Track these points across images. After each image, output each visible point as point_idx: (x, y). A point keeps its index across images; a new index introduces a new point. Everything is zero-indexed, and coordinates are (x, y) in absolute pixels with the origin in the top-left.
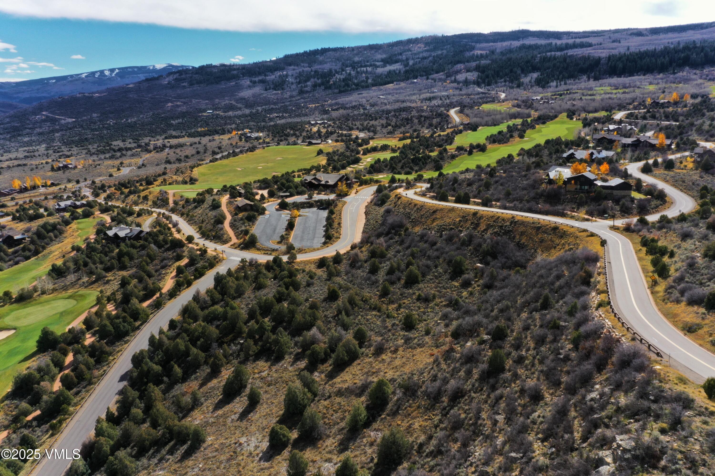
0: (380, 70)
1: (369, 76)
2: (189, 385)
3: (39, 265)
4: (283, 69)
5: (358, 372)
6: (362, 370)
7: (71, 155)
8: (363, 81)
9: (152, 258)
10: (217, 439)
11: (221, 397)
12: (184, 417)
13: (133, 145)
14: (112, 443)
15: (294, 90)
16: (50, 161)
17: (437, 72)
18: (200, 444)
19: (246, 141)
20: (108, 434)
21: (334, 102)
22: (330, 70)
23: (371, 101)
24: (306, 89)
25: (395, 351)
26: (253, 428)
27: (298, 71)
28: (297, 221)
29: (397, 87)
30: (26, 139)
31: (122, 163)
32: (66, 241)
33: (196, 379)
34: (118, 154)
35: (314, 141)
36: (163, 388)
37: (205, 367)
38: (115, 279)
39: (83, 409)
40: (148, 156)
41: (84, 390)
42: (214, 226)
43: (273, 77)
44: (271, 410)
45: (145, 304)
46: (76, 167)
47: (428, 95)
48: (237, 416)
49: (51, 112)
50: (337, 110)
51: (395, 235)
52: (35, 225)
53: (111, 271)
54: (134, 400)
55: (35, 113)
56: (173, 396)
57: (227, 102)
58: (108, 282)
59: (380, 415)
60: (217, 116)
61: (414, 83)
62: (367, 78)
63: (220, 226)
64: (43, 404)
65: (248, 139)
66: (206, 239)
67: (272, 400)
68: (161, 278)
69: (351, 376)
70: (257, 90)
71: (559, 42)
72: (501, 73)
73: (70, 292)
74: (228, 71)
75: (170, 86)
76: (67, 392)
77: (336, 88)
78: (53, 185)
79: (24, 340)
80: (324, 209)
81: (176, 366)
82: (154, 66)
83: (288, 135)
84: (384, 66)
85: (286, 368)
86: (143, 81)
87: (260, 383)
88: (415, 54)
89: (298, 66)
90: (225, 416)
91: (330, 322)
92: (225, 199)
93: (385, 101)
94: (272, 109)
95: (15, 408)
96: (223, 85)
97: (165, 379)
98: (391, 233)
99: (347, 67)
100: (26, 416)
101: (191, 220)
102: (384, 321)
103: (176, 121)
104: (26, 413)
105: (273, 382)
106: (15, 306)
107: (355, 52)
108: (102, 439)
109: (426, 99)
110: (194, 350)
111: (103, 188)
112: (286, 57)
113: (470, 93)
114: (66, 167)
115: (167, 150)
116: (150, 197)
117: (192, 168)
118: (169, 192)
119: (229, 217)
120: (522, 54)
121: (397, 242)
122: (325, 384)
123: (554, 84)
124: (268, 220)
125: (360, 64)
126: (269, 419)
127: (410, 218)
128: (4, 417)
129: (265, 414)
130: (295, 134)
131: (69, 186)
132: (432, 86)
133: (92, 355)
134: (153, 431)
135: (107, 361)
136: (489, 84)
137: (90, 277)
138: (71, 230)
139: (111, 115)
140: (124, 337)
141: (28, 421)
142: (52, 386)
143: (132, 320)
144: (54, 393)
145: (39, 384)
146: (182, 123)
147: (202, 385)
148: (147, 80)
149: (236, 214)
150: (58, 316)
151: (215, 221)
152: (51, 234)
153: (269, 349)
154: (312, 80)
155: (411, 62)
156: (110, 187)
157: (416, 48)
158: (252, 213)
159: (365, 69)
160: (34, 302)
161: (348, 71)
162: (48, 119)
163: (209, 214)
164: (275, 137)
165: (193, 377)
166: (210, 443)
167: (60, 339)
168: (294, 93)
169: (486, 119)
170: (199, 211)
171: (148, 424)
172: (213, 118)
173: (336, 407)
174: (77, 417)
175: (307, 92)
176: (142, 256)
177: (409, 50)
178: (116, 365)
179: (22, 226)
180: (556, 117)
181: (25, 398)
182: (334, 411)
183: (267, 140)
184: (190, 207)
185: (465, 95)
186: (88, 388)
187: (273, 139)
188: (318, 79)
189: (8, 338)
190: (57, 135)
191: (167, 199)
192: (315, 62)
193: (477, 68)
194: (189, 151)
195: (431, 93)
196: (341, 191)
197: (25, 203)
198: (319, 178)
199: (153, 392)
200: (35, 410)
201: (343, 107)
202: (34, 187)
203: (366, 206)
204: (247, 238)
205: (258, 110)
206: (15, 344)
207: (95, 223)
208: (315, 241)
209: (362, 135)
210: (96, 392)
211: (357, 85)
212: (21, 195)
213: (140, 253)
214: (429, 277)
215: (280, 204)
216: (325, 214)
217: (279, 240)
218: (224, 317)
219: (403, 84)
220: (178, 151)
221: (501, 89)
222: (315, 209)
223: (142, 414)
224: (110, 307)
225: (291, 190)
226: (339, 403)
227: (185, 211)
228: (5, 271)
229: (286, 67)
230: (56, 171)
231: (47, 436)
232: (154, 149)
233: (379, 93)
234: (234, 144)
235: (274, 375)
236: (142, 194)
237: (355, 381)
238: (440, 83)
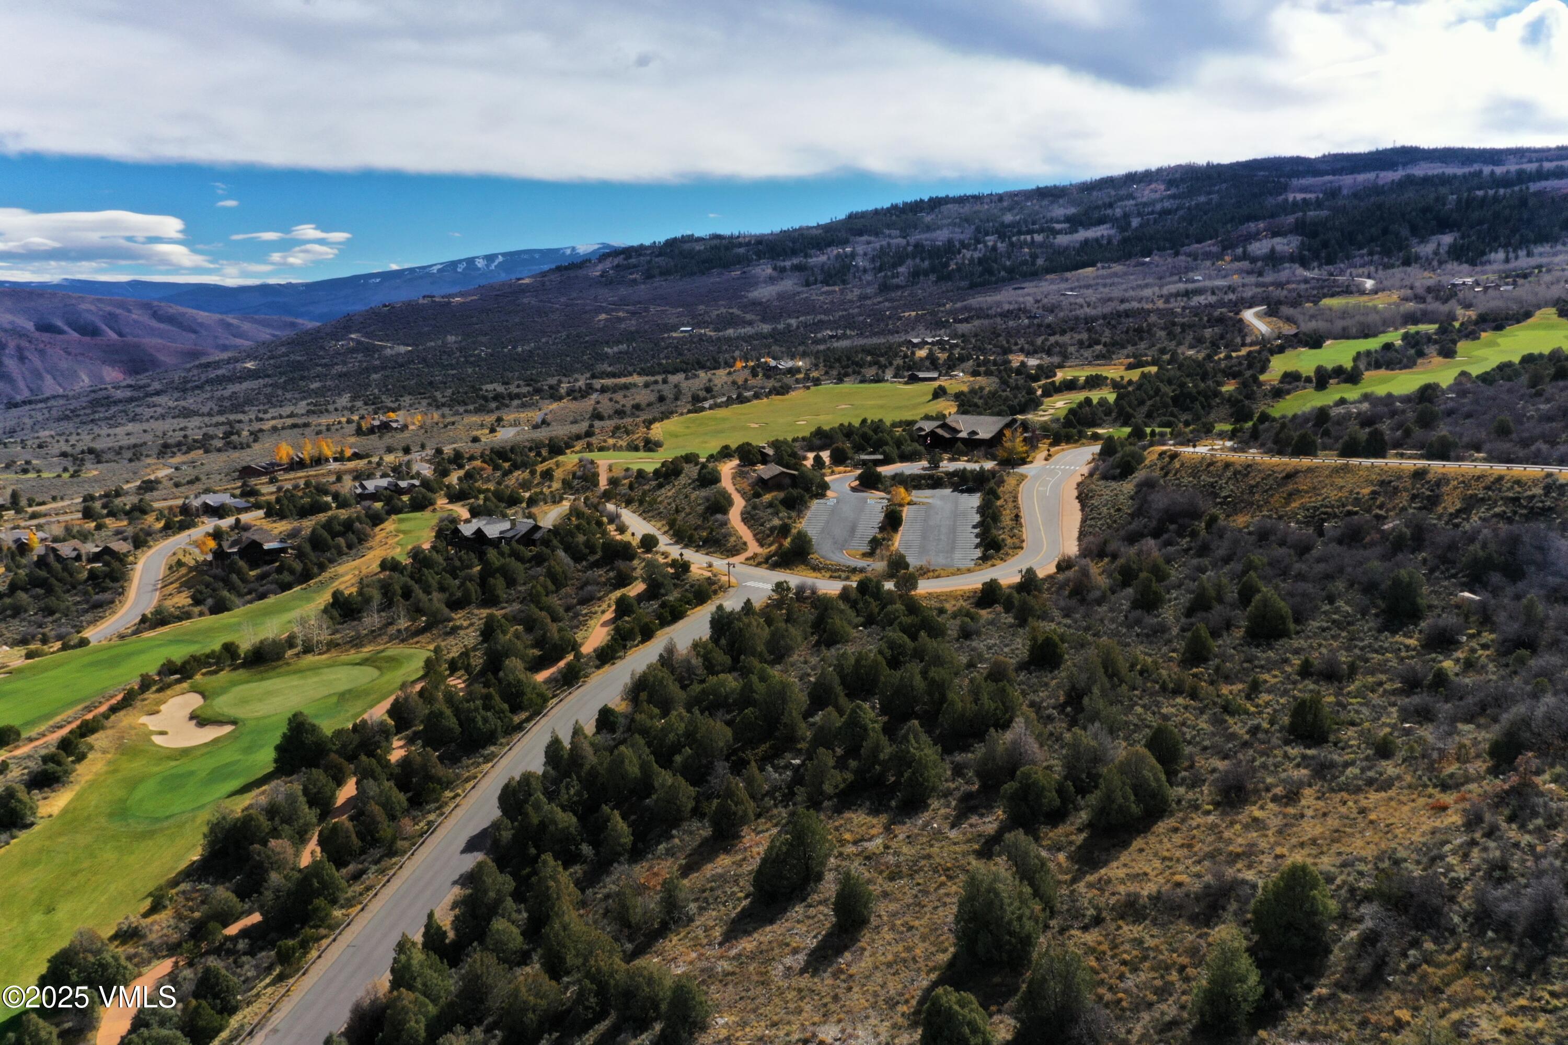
0: (1062, 240)
1: (1038, 251)
2: (651, 868)
3: (309, 600)
4: (844, 242)
5: (1178, 853)
6: (1190, 846)
7: (399, 408)
8: (1025, 263)
9: (558, 581)
10: (744, 1024)
11: (745, 903)
12: (639, 952)
13: (525, 390)
14: (432, 1009)
15: (869, 283)
16: (356, 418)
17: (1199, 241)
18: (691, 1034)
19: (768, 377)
20: (425, 985)
21: (959, 305)
22: (950, 242)
23: (1045, 301)
24: (895, 281)
25: (1292, 796)
26: (857, 999)
27: (878, 246)
28: (906, 512)
29: (1104, 272)
30: (314, 386)
31: (499, 420)
32: (371, 555)
33: (670, 853)
34: (493, 405)
35: (921, 375)
36: (580, 874)
37: (695, 824)
38: (472, 624)
39: (367, 915)
40: (555, 406)
41: (374, 868)
42: (705, 519)
43: (823, 258)
44: (908, 949)
45: (542, 676)
46: (405, 427)
47: (1181, 286)
48: (802, 957)
49: (366, 335)
50: (966, 320)
51: (1181, 535)
52: (308, 524)
53: (462, 608)
54: (499, 901)
55: (335, 336)
56: (607, 897)
57: (723, 310)
58: (454, 631)
59: (1310, 988)
60: (701, 338)
61: (1144, 264)
62: (1034, 257)
63: (719, 516)
64: (269, 895)
65: (770, 372)
66: (686, 546)
67: (908, 918)
68: (580, 623)
69: (1157, 863)
70: (788, 284)
71: (1499, 170)
72: (1360, 237)
73: (367, 650)
74: (727, 248)
75: (605, 281)
76: (330, 868)
77: (962, 279)
78: (356, 456)
79: (249, 750)
80: (970, 491)
81: (616, 816)
82: (573, 249)
83: (860, 365)
84: (1073, 230)
85: (939, 831)
86: (551, 271)
87: (862, 869)
88: (1145, 205)
89: (877, 234)
90: (764, 956)
91: (1050, 719)
92: (727, 469)
93: (1080, 300)
94: (821, 321)
95: (203, 902)
96: (714, 279)
97: (586, 849)
98: (1167, 531)
99: (987, 234)
100: (225, 926)
101: (647, 510)
102: (1217, 721)
103: (616, 349)
104: (226, 918)
105: (905, 869)
106: (242, 674)
107: (1005, 204)
108: (407, 997)
109: (1177, 295)
110: (665, 778)
111: (457, 459)
112: (851, 217)
113: (1284, 280)
114: (385, 427)
115: (594, 396)
116: (558, 474)
117: (649, 424)
118: (599, 462)
119: (739, 503)
120: (1410, 194)
121: (1186, 551)
122: (1074, 880)
123: (1501, 255)
124: (834, 511)
125: (1017, 228)
126: (905, 975)
127: (1216, 495)
128: (172, 922)
129: (890, 957)
130: (876, 363)
131: (389, 458)
132: (1188, 269)
133: (403, 786)
134: (548, 985)
135: (437, 800)
136: (1330, 261)
137: (414, 620)
138: (383, 534)
139: (483, 339)
140: (484, 747)
141: (228, 938)
142: (297, 854)
143: (506, 706)
144: (300, 871)
145: (265, 843)
146: (627, 353)
147: (686, 871)
148: (559, 269)
149: (757, 495)
150: (335, 699)
151: (708, 509)
152: (341, 541)
153: (879, 781)
154: (909, 262)
155: (1135, 222)
156: (472, 458)
157: (1146, 194)
158: (795, 492)
159: (1029, 238)
160: (286, 668)
161: (990, 244)
162: (360, 347)
163: (693, 496)
164: (831, 367)
165: (662, 847)
166: (724, 1033)
167: (330, 746)
168: (869, 291)
169: (1339, 324)
170: (667, 492)
171: (537, 966)
172: (692, 342)
173: (1129, 953)
174: (348, 937)
175: (898, 287)
176: (535, 578)
177: (1131, 196)
178: (459, 812)
179: (283, 526)
180: (1528, 315)
181: (230, 880)
182: (1124, 963)
183: (815, 374)
184: (646, 487)
185: (1272, 284)
186: (386, 863)
187: (827, 373)
188: (923, 260)
189: (215, 741)
190: (375, 376)
191: (596, 475)
192: (916, 227)
193: (1299, 228)
194: (643, 397)
195: (1188, 281)
196: (1011, 451)
197: (296, 487)
198: (954, 425)
199: (553, 878)
200: (249, 913)
201: (981, 313)
202: (319, 461)
203: (1079, 485)
204: (787, 542)
205: (789, 325)
206: (229, 755)
207: (434, 522)
208: (958, 555)
209: (1033, 362)
210: (405, 873)
211: (1011, 271)
212: (292, 475)
213: (531, 572)
214: (1316, 624)
215: (860, 478)
216: (975, 500)
217: (867, 549)
218: (745, 699)
219: (1117, 268)
220: (618, 396)
221: (1360, 271)
222: (948, 491)
223: (520, 939)
224: (457, 683)
225: (886, 448)
226: (1139, 942)
227: (637, 494)
228: (236, 611)
229: (852, 238)
230: (365, 434)
231: (267, 981)
232: (568, 394)
233: (1063, 285)
234: (740, 382)
235: (905, 849)
236: (540, 468)
237: (1178, 878)
238: (1208, 263)
